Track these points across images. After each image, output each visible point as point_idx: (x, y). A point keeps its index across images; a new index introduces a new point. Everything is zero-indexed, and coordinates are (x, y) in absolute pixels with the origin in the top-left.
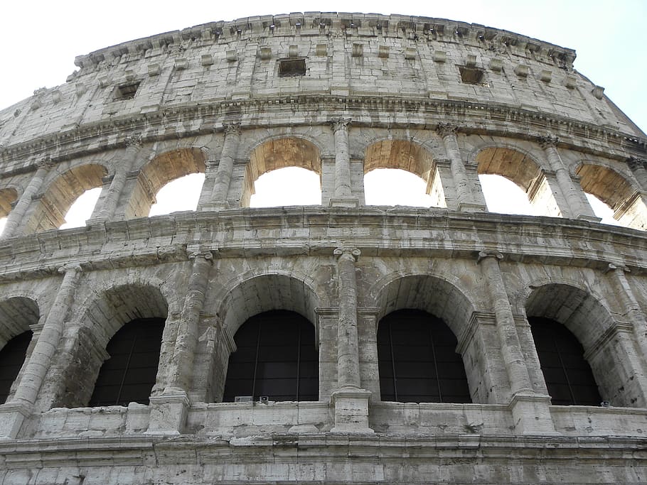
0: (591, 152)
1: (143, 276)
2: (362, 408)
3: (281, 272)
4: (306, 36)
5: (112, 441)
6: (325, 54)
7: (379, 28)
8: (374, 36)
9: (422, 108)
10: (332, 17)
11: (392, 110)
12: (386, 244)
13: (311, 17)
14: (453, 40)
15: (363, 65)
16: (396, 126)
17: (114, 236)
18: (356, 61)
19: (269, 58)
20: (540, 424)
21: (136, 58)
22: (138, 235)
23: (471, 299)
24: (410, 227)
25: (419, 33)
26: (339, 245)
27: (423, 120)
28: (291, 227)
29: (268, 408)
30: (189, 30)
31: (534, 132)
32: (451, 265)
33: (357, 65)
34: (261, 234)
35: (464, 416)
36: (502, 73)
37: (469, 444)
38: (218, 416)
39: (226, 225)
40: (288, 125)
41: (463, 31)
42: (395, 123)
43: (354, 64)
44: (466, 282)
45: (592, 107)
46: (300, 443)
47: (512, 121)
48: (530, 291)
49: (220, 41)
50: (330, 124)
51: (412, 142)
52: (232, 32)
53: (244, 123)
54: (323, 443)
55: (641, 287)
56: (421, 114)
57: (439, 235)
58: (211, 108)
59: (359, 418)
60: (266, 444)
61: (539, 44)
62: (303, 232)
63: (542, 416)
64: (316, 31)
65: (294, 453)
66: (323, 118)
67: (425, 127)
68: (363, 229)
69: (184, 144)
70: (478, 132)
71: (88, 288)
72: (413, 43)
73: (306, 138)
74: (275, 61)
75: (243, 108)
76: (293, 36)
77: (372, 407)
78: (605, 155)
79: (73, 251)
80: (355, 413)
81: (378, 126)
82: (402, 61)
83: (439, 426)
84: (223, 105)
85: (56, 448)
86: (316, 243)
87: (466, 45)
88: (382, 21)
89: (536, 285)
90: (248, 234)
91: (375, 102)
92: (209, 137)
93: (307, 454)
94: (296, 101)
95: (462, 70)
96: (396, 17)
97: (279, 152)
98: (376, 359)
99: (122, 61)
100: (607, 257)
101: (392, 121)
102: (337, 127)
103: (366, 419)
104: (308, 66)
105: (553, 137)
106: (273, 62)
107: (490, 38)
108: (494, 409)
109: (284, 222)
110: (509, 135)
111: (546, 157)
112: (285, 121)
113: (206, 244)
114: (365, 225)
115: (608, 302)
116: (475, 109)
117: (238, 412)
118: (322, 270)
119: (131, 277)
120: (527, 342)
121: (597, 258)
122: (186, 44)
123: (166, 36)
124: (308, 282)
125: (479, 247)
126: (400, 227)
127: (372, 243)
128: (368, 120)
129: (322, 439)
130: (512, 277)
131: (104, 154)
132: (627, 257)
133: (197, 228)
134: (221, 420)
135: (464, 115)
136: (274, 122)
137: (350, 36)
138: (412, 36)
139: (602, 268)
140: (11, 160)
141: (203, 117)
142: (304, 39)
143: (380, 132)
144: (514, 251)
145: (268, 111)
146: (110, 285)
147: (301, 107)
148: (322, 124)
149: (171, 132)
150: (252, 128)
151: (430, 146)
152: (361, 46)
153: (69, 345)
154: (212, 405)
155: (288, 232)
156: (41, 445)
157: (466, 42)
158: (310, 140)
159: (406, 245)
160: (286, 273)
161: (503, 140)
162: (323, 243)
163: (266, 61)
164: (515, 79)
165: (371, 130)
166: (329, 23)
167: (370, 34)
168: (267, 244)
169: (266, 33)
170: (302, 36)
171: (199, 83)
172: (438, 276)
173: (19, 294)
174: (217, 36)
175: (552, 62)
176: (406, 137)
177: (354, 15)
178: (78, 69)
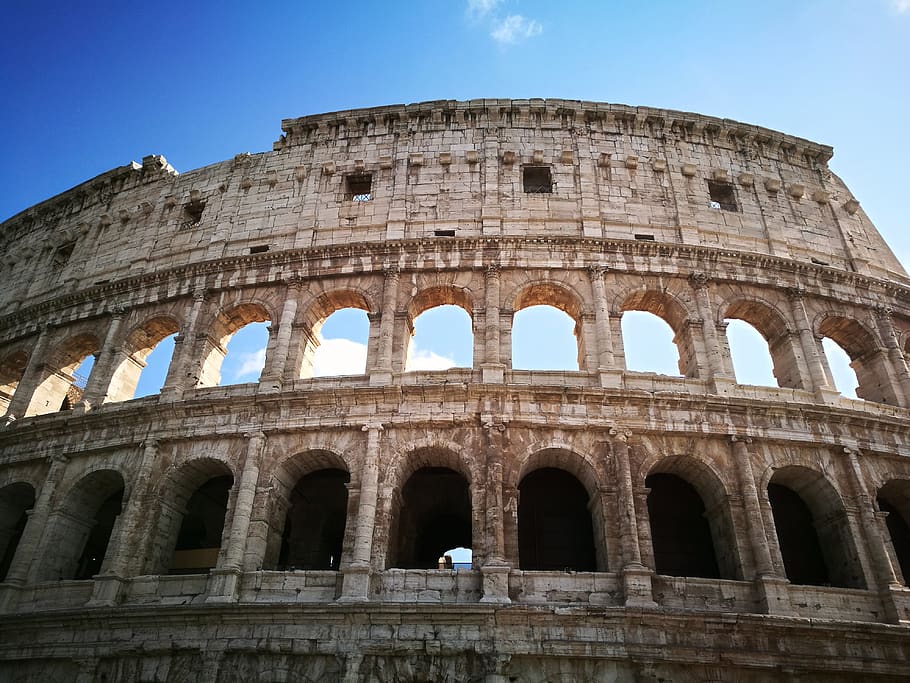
0: (838, 302)
1: (441, 440)
2: (647, 583)
3: (565, 446)
4: (547, 129)
5: (461, 607)
6: (571, 162)
7: (624, 121)
8: (619, 134)
9: (676, 254)
10: (576, 107)
11: (647, 255)
12: (653, 425)
13: (553, 106)
14: (702, 141)
15: (611, 181)
16: (649, 274)
17: (410, 398)
18: (602, 173)
19: (512, 163)
20: (781, 604)
21: (357, 135)
22: (433, 399)
23: (723, 480)
24: (673, 408)
25: (667, 131)
26: (612, 424)
27: (676, 268)
28: (570, 403)
29: (571, 577)
30: (418, 107)
31: (782, 283)
32: (706, 445)
33: (605, 179)
34: (544, 408)
35: (720, 590)
36: (752, 189)
37: (729, 621)
38: (533, 582)
39: (513, 397)
40: (546, 269)
41: (713, 129)
42: (649, 271)
43: (602, 179)
44: (719, 463)
45: (843, 231)
46: (607, 614)
47: (762, 268)
48: (772, 472)
49: (453, 126)
50: (588, 271)
51: (665, 293)
52: (466, 115)
53: (504, 263)
54: (623, 615)
55: (871, 467)
56: (674, 260)
57: (697, 416)
58: (468, 242)
59: (645, 593)
60: (582, 614)
61: (794, 142)
62: (581, 409)
63: (782, 597)
64: (557, 124)
65: (601, 620)
66: (579, 263)
67: (678, 276)
68: (631, 408)
69: (444, 280)
70: (728, 282)
71: (391, 447)
72: (660, 145)
73: (565, 286)
74: (518, 168)
75: (501, 244)
76: (534, 129)
77: (654, 581)
78: (851, 304)
79: (371, 409)
80: (642, 588)
81: (633, 273)
82: (650, 174)
83: (701, 597)
84: (481, 241)
85: (415, 611)
86: (592, 422)
87: (715, 147)
88: (628, 115)
89: (778, 466)
90: (533, 407)
91: (631, 246)
92: (469, 275)
93: (611, 621)
94: (554, 241)
95: (711, 186)
96: (644, 111)
97: (535, 294)
98: (650, 536)
99: (341, 136)
100: (843, 441)
101: (647, 269)
102: (594, 274)
103: (650, 593)
104: (555, 179)
105: (801, 287)
106: (516, 168)
107: (741, 136)
108: (743, 585)
109: (564, 399)
110: (758, 286)
111: (792, 310)
112: (543, 264)
113: (497, 415)
114: (634, 405)
115: (840, 485)
116: (727, 256)
117: (548, 579)
118: (598, 446)
119: (429, 440)
120: (769, 524)
121: (833, 442)
122: (413, 125)
123: (391, 111)
124: (588, 458)
125: (732, 431)
126: (664, 408)
127: (641, 424)
128: (623, 267)
129: (623, 611)
130: (758, 458)
131: (359, 280)
132: (861, 440)
133: (487, 397)
134: (536, 585)
135: (716, 261)
136: (533, 264)
137: (595, 132)
138: (659, 134)
139: (838, 452)
140: (250, 268)
141: (461, 251)
142: (546, 134)
143: (635, 281)
144: (761, 435)
145: (526, 249)
146: (412, 446)
147: (558, 247)
148: (579, 269)
149: (430, 265)
150: (509, 269)
151: (682, 300)
152: (610, 155)
153: (387, 505)
154: (527, 572)
155: (567, 408)
156: (401, 608)
157: (716, 143)
158: (569, 288)
159: (670, 427)
160: (569, 447)
161: (751, 291)
162: (599, 422)
163: (508, 167)
164: (764, 198)
165: (625, 277)
166: (572, 113)
167: (615, 130)
168: (551, 420)
169: (504, 122)
170: (542, 129)
171: (442, 191)
172: (695, 456)
173: (321, 446)
174: (448, 119)
175: (805, 163)
176: (660, 287)
177: (600, 106)
178: (285, 134)
